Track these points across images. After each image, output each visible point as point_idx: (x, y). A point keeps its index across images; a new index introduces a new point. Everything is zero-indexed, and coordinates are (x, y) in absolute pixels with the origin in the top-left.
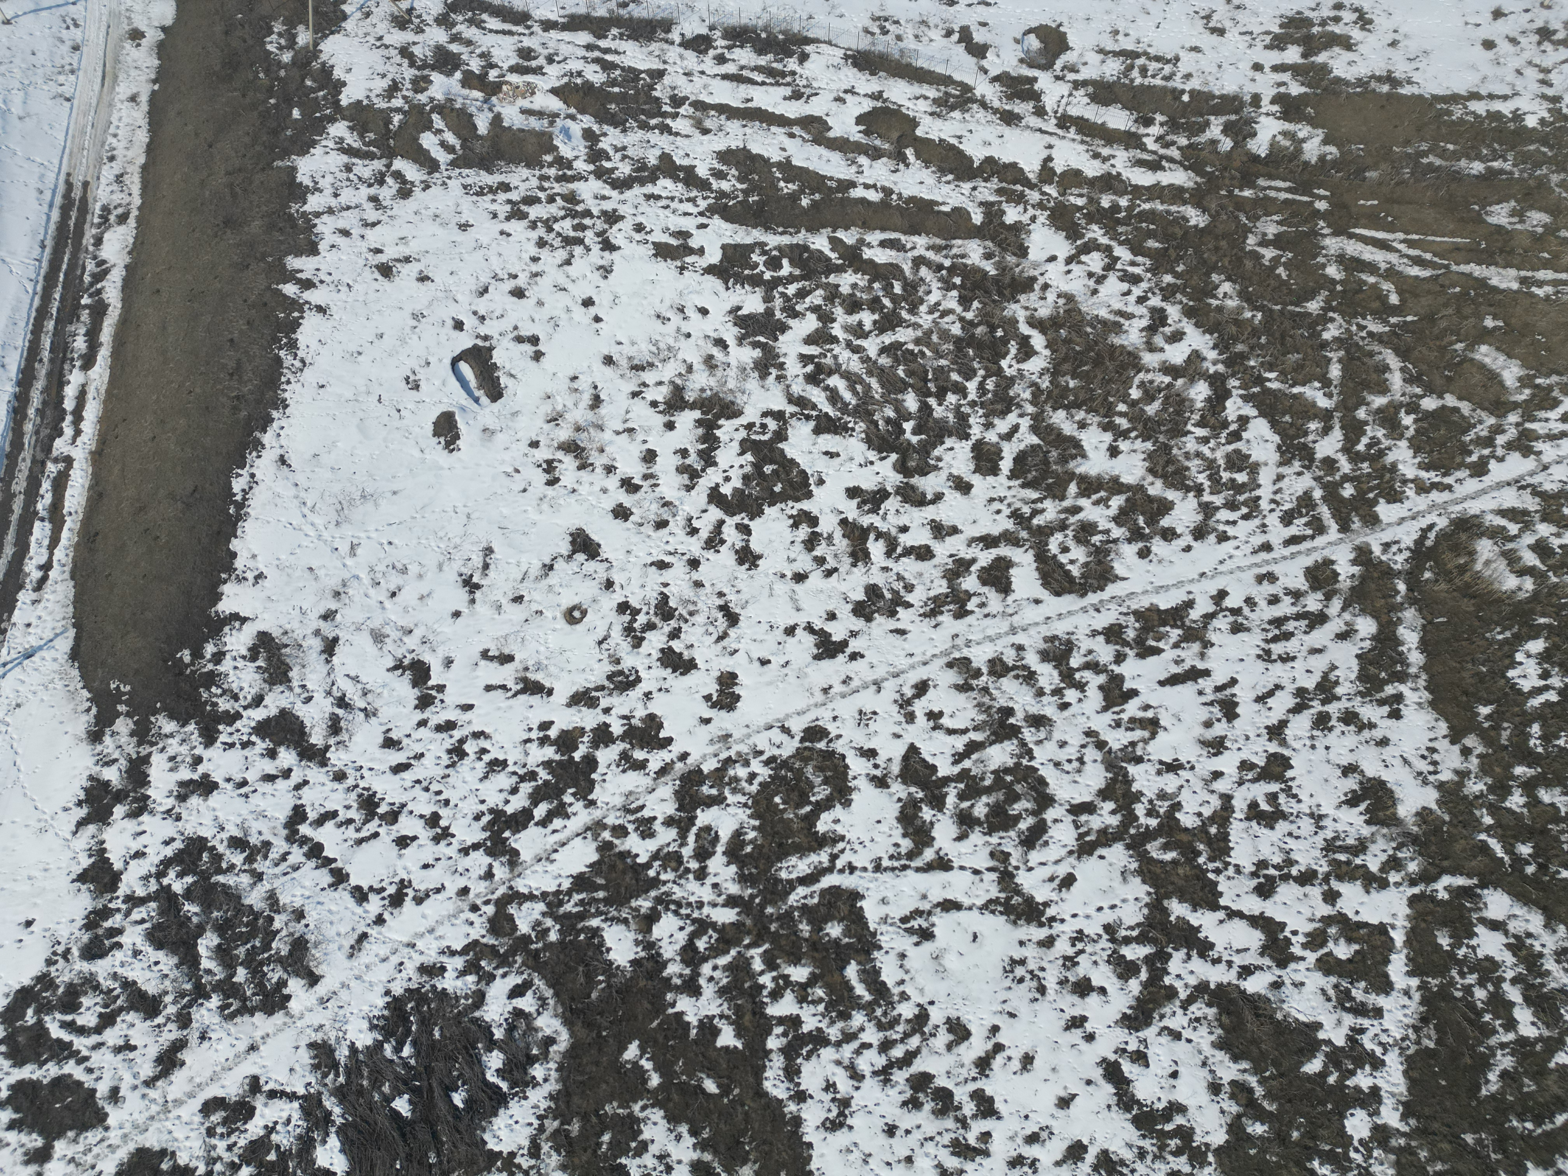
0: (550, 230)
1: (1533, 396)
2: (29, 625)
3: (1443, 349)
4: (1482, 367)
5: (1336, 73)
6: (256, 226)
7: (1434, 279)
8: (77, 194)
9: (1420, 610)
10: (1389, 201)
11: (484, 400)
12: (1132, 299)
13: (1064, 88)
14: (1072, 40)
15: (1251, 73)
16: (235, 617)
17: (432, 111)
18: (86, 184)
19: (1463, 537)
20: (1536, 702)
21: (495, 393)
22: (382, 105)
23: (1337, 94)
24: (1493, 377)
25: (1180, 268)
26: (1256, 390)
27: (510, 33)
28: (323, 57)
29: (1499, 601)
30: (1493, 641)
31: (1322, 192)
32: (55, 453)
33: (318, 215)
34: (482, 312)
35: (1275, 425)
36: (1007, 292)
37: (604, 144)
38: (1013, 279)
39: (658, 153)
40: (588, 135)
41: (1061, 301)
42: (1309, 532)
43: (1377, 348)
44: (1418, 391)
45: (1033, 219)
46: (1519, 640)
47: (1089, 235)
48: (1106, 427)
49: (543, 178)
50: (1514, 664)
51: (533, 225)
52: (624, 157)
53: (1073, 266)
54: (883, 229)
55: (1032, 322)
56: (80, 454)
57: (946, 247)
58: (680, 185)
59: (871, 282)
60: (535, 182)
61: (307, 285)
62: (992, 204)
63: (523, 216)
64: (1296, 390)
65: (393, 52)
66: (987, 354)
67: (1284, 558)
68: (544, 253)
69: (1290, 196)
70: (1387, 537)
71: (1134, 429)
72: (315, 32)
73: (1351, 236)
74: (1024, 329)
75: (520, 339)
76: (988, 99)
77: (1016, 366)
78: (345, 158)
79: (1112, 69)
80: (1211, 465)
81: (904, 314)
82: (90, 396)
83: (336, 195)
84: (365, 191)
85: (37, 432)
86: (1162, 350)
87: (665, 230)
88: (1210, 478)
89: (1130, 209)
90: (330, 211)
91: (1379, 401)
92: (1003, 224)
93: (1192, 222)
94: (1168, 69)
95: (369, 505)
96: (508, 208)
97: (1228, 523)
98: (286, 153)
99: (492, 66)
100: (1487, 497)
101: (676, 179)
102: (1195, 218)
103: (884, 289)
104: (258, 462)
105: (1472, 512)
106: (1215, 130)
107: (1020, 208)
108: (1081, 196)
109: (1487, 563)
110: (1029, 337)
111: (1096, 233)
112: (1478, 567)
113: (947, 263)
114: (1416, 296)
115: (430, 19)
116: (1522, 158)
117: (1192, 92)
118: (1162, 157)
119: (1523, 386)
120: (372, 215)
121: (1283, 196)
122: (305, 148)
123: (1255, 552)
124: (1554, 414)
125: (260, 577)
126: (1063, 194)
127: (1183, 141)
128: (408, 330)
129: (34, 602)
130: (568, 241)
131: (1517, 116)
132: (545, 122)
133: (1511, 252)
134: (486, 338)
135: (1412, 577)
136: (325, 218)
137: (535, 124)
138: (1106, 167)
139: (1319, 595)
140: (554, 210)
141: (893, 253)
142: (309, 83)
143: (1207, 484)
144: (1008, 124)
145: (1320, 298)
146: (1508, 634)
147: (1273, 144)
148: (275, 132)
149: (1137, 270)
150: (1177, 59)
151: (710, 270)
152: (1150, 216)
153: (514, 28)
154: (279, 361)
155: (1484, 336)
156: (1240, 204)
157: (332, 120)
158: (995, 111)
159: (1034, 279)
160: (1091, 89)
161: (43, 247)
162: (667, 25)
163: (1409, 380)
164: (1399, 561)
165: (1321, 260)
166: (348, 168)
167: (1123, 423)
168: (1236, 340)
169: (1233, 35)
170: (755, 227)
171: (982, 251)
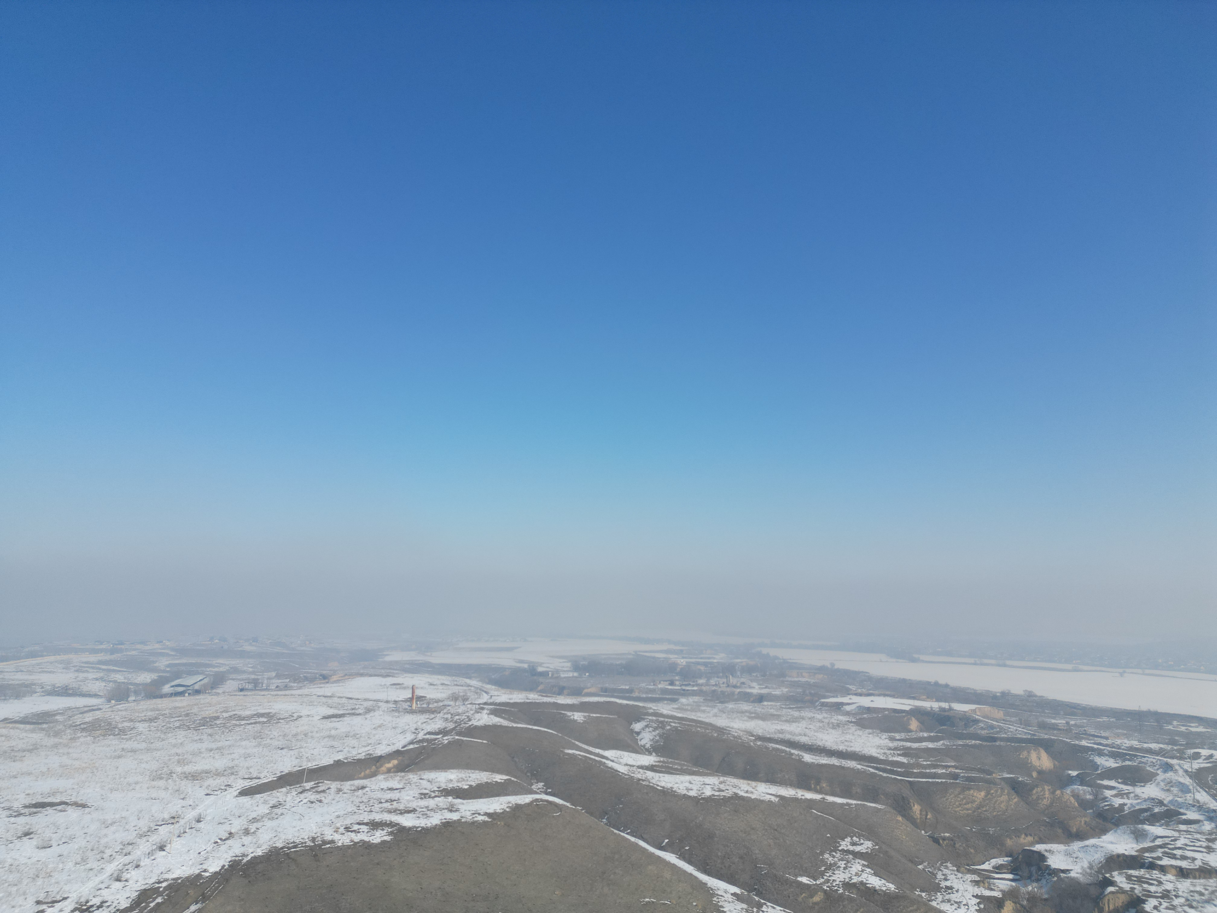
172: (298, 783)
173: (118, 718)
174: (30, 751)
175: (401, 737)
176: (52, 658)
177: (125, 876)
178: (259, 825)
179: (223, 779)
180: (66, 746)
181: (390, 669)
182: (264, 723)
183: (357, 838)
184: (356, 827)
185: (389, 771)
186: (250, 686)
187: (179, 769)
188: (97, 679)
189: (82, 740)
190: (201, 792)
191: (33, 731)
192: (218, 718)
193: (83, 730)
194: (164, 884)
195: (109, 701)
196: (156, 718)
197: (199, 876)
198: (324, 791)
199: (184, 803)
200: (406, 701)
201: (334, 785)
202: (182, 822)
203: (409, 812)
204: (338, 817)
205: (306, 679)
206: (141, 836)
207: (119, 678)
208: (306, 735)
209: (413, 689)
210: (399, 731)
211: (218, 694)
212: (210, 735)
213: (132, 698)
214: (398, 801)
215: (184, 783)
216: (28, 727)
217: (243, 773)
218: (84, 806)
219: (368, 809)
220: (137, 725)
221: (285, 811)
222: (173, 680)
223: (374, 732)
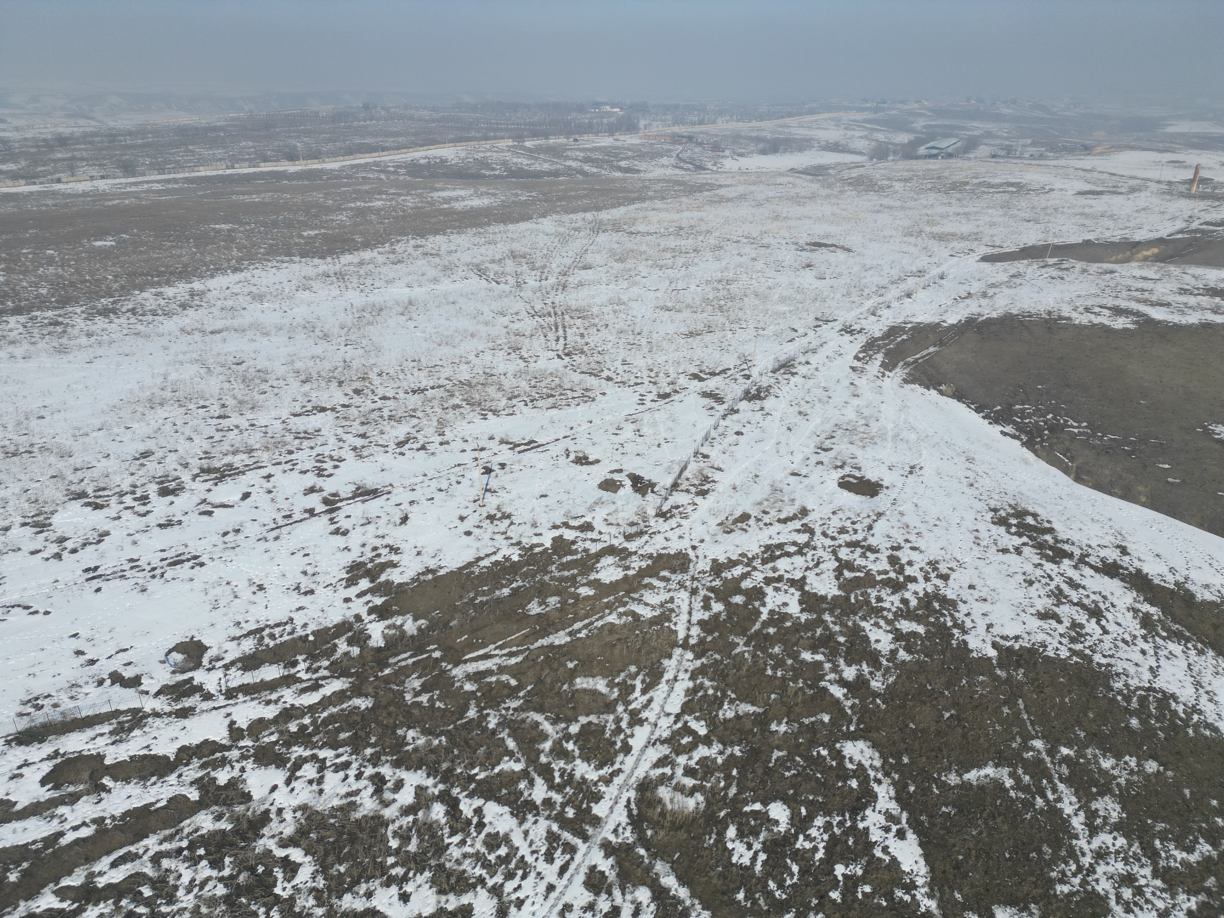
1: (620, 690)
3: (559, 694)
4: (585, 690)
5: (397, 582)
7: (526, 659)
9: (662, 859)
10: (473, 632)
12: (351, 779)
13: (219, 673)
14: (206, 642)
15: (346, 605)
19: (648, 794)
20: (758, 868)
23: (404, 592)
24: (594, 693)
25: (373, 740)
26: (473, 786)
29: (694, 819)
30: (710, 848)
31: (432, 647)
35: (499, 801)
36: (250, 835)
38: (249, 821)
41: (299, 814)
42: (568, 857)
43: (524, 715)
44: (563, 725)
45: (243, 770)
46: (721, 834)
47: (294, 756)
48: (387, 884)
50: (731, 852)
53: (294, 784)
54: (108, 853)
55: (284, 844)
57: (177, 832)
59: (116, 903)
62: (202, 778)
64: (497, 770)
66: (258, 892)
67: (566, 887)
69: (415, 659)
70: (611, 826)
71: (409, 870)
73: (465, 662)
74: (280, 853)
76: (158, 709)
77: (289, 886)
79: (248, 646)
80: (478, 857)
81: (164, 909)
86: (394, 801)
88: (483, 866)
89: (314, 722)
91: (547, 745)
92: (219, 787)
93: (363, 707)
94: (288, 628)
97: (515, 890)
100: (642, 762)
102: (363, 703)
103: (133, 901)
105: (642, 775)
106: (342, 646)
107: (228, 768)
108: (272, 734)
109: (672, 800)
110: (287, 856)
111: (298, 751)
112: (669, 807)
113: (185, 844)
114: (524, 673)
116: (524, 576)
117: (313, 633)
118: (317, 680)
119: (612, 688)
121: (410, 661)
123: (546, 898)
124: (637, 693)
126: (258, 740)
127: (326, 663)
131: (507, 559)
133: (554, 623)
135: (642, 840)
138: (280, 706)
139: (604, 896)
141: (129, 866)
143: (484, 872)
144: (186, 717)
145: (472, 706)
146: (714, 836)
147: (385, 636)
149: (343, 759)
150: (291, 619)
152: (332, 719)
155: (573, 674)
156: (387, 680)
158: (169, 714)
159: (267, 811)
160: (239, 665)
163: (554, 722)
164: (628, 836)
165: (457, 684)
167: (399, 871)
168: (439, 763)
169: (320, 590)
171: (211, 817)
172: (1040, 257)
173: (878, 176)
174: (810, 198)
175: (1169, 224)
176: (826, 115)
177: (879, 312)
178: (997, 290)
179: (967, 243)
180: (836, 197)
181: (1172, 142)
182: (1013, 192)
183: (1096, 320)
184: (1097, 310)
185: (1146, 259)
186: (1003, 153)
187: (928, 229)
188: (861, 137)
189: (848, 193)
190: (946, 253)
191: (812, 181)
192: (967, 183)
193: (850, 184)
194: (909, 326)
195: (871, 159)
196: (911, 179)
197: (938, 325)
198: (1067, 269)
199: (930, 260)
200: (1184, 182)
201: (1080, 265)
202: (927, 276)
203: (1162, 305)
204: (1079, 296)
205: (1065, 148)
206: (892, 283)
207: (881, 137)
208: (1056, 210)
209: (1197, 168)
210: (1167, 217)
211: (969, 159)
212: (959, 200)
213: (891, 158)
214: (1151, 291)
215: (931, 242)
216: (809, 177)
217: (986, 240)
218: (849, 250)
219: (1114, 294)
220: (894, 183)
221: (1024, 282)
222: (928, 142)
223: (1136, 215)
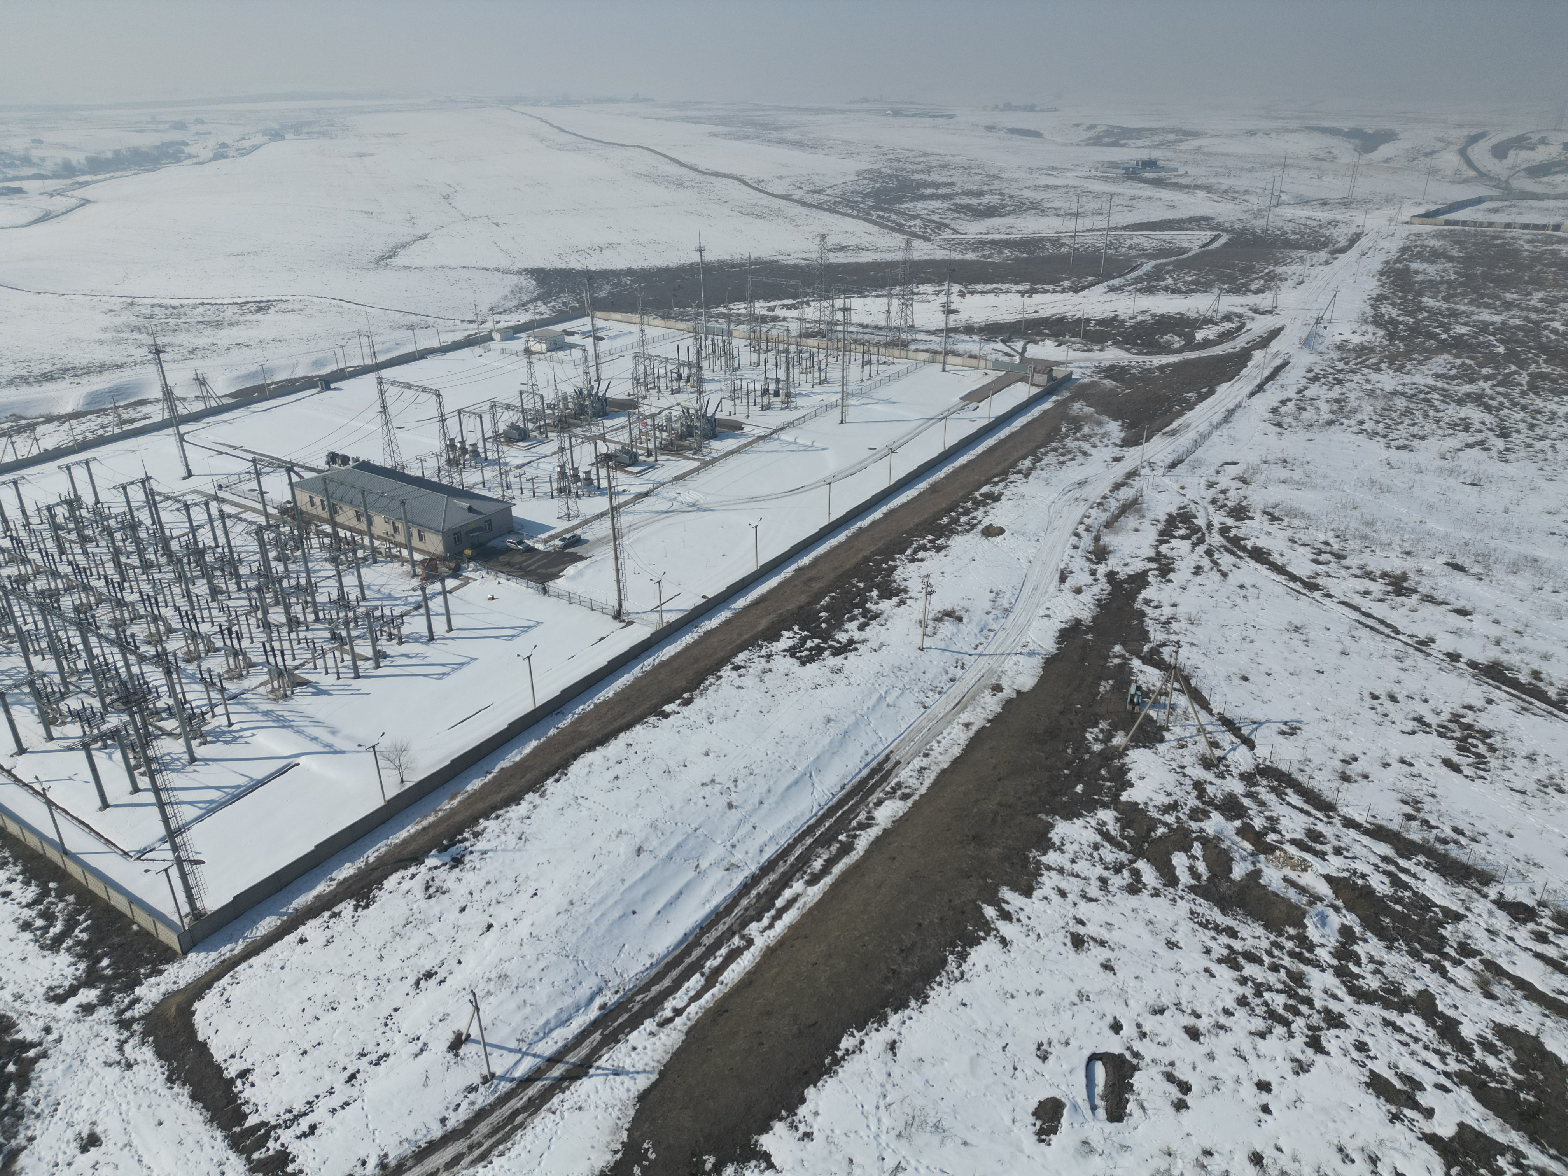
0: (1258, 994)
2: (634, 1049)
6: (996, 851)
8: (888, 766)
11: (1101, 1113)
16: (766, 1157)
17: (1197, 838)
18: (898, 763)
21: (1117, 1114)
22: (1155, 814)
27: (1308, 814)
28: (1127, 760)
32: (746, 932)
33: (1049, 868)
34: (1146, 1029)
37: (1360, 949)
39: (1420, 987)
40: (1346, 931)
49: (1275, 944)
51: (1243, 981)
52: (1376, 972)
56: (761, 942)
58: (1432, 1032)
60: (1265, 944)
61: (1006, 916)
63: (1237, 967)
65: (1188, 781)
68: (1241, 1013)
72: (1131, 740)
75: (1170, 1078)
78: (1098, 838)
82: (797, 905)
83: (1073, 861)
84: (1099, 870)
85: (746, 909)
87: (1393, 1066)
90: (1061, 871)
95: (936, 1139)
96: (1225, 952)
98: (1053, 812)
99: (1275, 831)
101: (1430, 1022)
104: (874, 1034)
115: (1236, 773)
120: (1094, 891)
122: (1070, 815)
125: (808, 1135)
128: (1066, 1003)
129: (652, 1034)
130: (1271, 1015)
132: (1305, 900)
134: (1136, 1055)
136: (1053, 874)
137: (1292, 895)
140: (1272, 978)
142: (1103, 772)
148: (1054, 794)
151: (1432, 1139)
153: (1313, 812)
154: (944, 962)
157: (1105, 806)
161: (843, 788)
162: (1486, 878)
166: (1096, 847)
170: (1517, 1128)
